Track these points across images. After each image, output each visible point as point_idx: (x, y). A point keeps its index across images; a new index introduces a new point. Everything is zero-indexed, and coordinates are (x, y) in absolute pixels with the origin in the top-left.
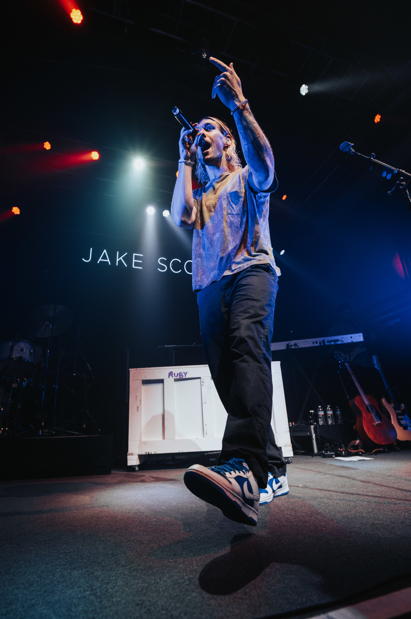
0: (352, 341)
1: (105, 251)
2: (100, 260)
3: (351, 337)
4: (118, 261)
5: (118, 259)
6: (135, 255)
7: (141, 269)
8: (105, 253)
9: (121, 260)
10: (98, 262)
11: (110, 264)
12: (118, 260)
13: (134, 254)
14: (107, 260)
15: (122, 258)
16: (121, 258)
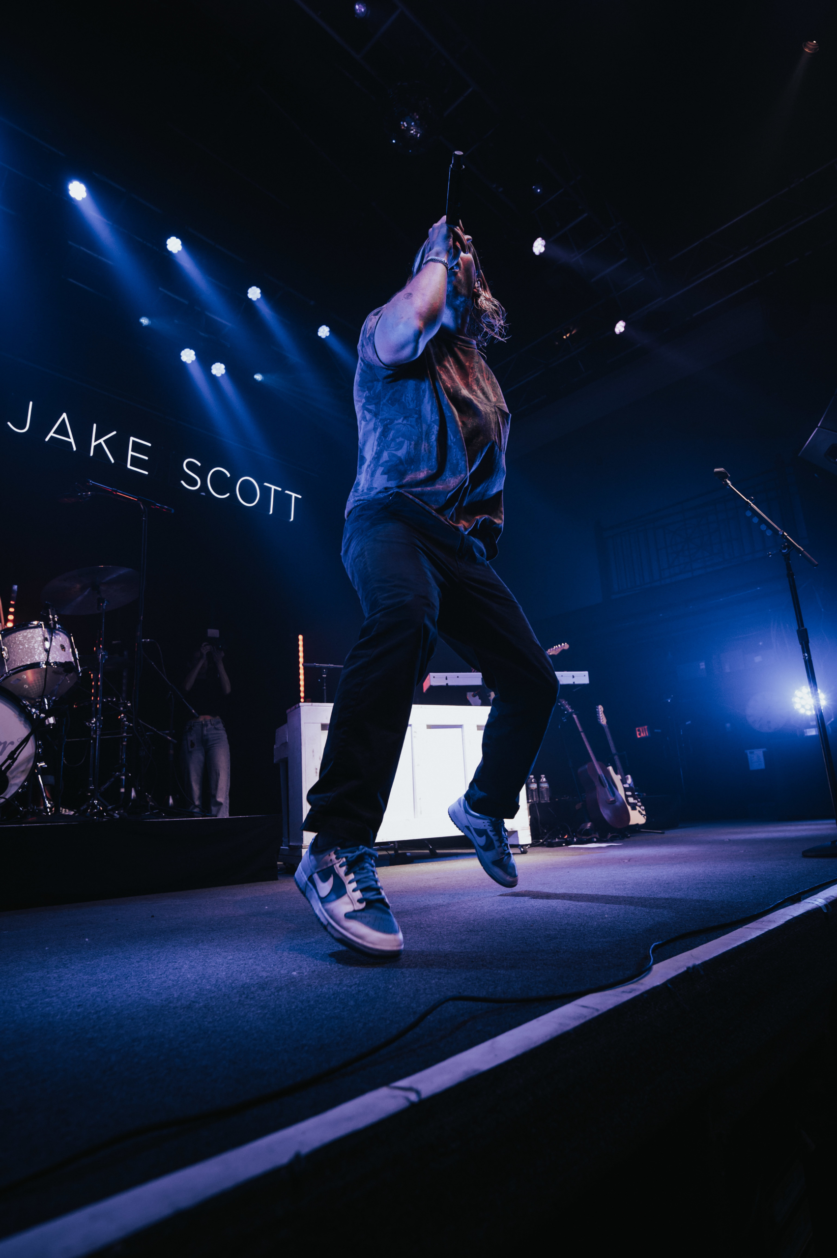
0: (574, 682)
1: (64, 415)
2: (51, 434)
3: (573, 677)
4: (95, 446)
5: (95, 441)
6: (133, 441)
7: (145, 474)
8: (64, 419)
9: (100, 444)
10: (47, 439)
11: (75, 449)
12: (94, 444)
13: (132, 439)
14: (69, 437)
15: (104, 441)
16: (101, 441)
